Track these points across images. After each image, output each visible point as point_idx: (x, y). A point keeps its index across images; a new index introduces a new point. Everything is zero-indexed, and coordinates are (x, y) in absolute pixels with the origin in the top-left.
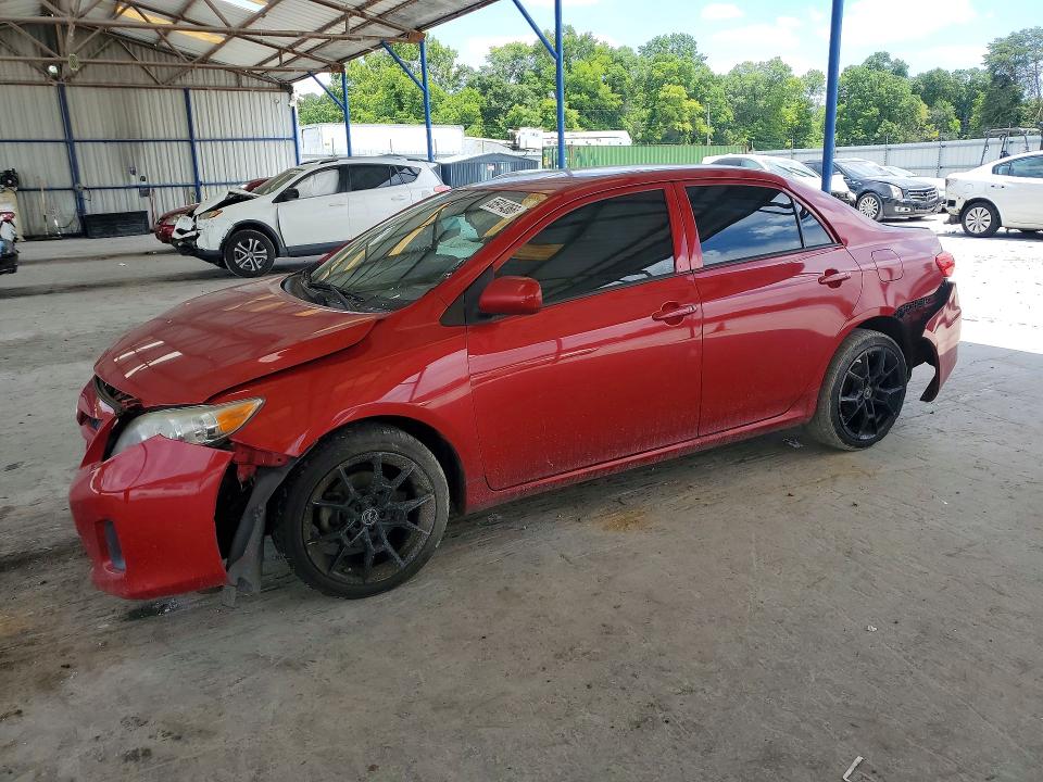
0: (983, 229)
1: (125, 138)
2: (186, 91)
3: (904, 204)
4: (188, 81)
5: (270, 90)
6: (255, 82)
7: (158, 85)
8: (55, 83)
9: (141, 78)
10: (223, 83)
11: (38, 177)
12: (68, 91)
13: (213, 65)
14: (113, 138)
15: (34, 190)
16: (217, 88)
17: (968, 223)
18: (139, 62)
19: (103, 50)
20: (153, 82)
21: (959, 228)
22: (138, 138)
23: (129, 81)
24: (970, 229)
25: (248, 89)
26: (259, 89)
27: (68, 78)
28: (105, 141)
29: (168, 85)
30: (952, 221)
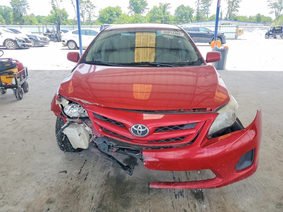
0: (73, 48)
3: (42, 42)
17: (69, 46)
21: (67, 47)
24: (70, 48)
30: (65, 46)
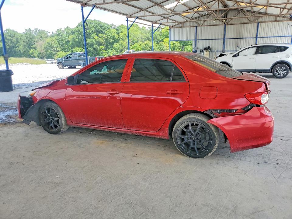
1: (238, 38)
2: (258, 23)
4: (260, 20)
5: (287, 21)
6: (282, 19)
7: (250, 23)
8: (224, 24)
9: (246, 21)
10: (271, 20)
11: (215, 48)
12: (227, 26)
13: (269, 15)
14: (235, 38)
15: (214, 51)
16: (268, 22)
18: (247, 17)
19: (238, 14)
20: (249, 22)
22: (242, 37)
23: (242, 22)
25: (278, 21)
26: (282, 21)
27: (227, 23)
28: (233, 39)
29: (254, 22)
